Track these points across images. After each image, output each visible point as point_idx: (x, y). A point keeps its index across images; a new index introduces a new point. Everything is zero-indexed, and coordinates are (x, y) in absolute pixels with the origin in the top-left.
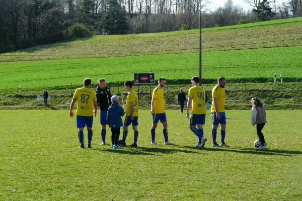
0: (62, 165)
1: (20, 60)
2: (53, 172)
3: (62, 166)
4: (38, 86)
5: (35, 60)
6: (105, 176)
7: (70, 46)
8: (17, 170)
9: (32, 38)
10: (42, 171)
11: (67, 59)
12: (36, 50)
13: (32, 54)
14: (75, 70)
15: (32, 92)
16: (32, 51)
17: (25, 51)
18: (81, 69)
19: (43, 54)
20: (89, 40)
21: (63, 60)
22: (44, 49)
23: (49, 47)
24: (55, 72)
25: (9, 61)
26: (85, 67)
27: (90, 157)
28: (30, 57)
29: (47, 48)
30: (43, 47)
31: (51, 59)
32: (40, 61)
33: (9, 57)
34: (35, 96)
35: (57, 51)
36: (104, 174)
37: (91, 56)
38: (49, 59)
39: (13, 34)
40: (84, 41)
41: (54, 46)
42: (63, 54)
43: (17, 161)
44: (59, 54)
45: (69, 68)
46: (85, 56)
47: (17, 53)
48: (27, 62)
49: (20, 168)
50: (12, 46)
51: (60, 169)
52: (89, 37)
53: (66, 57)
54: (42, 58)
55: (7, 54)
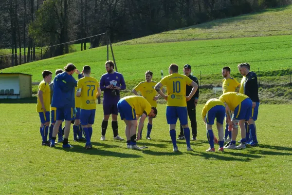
0: (232, 176)
1: (194, 39)
2: (219, 184)
3: (232, 178)
4: (215, 73)
5: (213, 38)
6: (286, 191)
7: (259, 19)
8: (175, 180)
9: (209, 9)
10: (205, 183)
11: (255, 36)
12: (215, 25)
13: (209, 30)
14: (265, 51)
15: (207, 81)
16: (209, 27)
17: (200, 27)
18: (273, 50)
19: (223, 30)
20: (285, 11)
21: (249, 38)
22: (225, 24)
23: (232, 21)
24: (238, 53)
25: (179, 40)
26: (279, 47)
27: (271, 166)
28: (206, 35)
29: (228, 22)
30: (223, 22)
31: (234, 37)
32: (219, 40)
33: (180, 35)
34: (211, 85)
35: (242, 26)
36: (285, 189)
37: (286, 32)
38: (231, 37)
39: (185, 4)
40: (278, 13)
41: (237, 19)
42: (250, 30)
43: (176, 170)
44: (244, 30)
45: (257, 49)
46: (280, 32)
47: (190, 30)
48: (202, 41)
49: (178, 179)
50: (183, 20)
51: (229, 181)
52: (285, 7)
53: (253, 34)
54: (222, 35)
55: (177, 31)
